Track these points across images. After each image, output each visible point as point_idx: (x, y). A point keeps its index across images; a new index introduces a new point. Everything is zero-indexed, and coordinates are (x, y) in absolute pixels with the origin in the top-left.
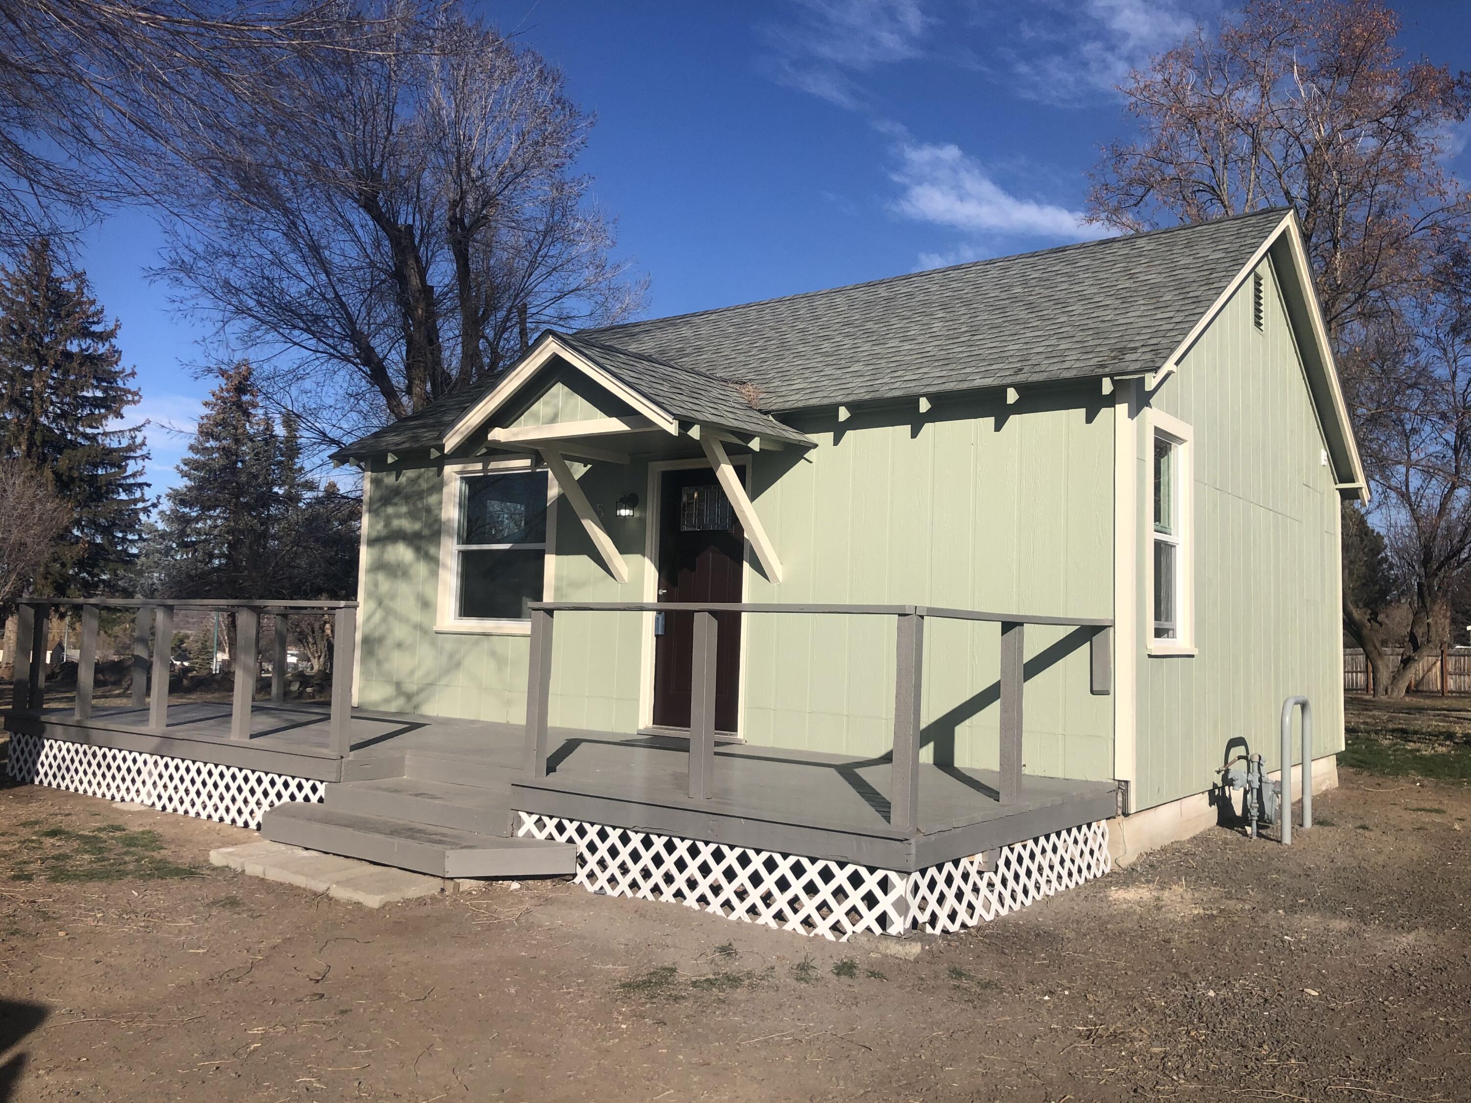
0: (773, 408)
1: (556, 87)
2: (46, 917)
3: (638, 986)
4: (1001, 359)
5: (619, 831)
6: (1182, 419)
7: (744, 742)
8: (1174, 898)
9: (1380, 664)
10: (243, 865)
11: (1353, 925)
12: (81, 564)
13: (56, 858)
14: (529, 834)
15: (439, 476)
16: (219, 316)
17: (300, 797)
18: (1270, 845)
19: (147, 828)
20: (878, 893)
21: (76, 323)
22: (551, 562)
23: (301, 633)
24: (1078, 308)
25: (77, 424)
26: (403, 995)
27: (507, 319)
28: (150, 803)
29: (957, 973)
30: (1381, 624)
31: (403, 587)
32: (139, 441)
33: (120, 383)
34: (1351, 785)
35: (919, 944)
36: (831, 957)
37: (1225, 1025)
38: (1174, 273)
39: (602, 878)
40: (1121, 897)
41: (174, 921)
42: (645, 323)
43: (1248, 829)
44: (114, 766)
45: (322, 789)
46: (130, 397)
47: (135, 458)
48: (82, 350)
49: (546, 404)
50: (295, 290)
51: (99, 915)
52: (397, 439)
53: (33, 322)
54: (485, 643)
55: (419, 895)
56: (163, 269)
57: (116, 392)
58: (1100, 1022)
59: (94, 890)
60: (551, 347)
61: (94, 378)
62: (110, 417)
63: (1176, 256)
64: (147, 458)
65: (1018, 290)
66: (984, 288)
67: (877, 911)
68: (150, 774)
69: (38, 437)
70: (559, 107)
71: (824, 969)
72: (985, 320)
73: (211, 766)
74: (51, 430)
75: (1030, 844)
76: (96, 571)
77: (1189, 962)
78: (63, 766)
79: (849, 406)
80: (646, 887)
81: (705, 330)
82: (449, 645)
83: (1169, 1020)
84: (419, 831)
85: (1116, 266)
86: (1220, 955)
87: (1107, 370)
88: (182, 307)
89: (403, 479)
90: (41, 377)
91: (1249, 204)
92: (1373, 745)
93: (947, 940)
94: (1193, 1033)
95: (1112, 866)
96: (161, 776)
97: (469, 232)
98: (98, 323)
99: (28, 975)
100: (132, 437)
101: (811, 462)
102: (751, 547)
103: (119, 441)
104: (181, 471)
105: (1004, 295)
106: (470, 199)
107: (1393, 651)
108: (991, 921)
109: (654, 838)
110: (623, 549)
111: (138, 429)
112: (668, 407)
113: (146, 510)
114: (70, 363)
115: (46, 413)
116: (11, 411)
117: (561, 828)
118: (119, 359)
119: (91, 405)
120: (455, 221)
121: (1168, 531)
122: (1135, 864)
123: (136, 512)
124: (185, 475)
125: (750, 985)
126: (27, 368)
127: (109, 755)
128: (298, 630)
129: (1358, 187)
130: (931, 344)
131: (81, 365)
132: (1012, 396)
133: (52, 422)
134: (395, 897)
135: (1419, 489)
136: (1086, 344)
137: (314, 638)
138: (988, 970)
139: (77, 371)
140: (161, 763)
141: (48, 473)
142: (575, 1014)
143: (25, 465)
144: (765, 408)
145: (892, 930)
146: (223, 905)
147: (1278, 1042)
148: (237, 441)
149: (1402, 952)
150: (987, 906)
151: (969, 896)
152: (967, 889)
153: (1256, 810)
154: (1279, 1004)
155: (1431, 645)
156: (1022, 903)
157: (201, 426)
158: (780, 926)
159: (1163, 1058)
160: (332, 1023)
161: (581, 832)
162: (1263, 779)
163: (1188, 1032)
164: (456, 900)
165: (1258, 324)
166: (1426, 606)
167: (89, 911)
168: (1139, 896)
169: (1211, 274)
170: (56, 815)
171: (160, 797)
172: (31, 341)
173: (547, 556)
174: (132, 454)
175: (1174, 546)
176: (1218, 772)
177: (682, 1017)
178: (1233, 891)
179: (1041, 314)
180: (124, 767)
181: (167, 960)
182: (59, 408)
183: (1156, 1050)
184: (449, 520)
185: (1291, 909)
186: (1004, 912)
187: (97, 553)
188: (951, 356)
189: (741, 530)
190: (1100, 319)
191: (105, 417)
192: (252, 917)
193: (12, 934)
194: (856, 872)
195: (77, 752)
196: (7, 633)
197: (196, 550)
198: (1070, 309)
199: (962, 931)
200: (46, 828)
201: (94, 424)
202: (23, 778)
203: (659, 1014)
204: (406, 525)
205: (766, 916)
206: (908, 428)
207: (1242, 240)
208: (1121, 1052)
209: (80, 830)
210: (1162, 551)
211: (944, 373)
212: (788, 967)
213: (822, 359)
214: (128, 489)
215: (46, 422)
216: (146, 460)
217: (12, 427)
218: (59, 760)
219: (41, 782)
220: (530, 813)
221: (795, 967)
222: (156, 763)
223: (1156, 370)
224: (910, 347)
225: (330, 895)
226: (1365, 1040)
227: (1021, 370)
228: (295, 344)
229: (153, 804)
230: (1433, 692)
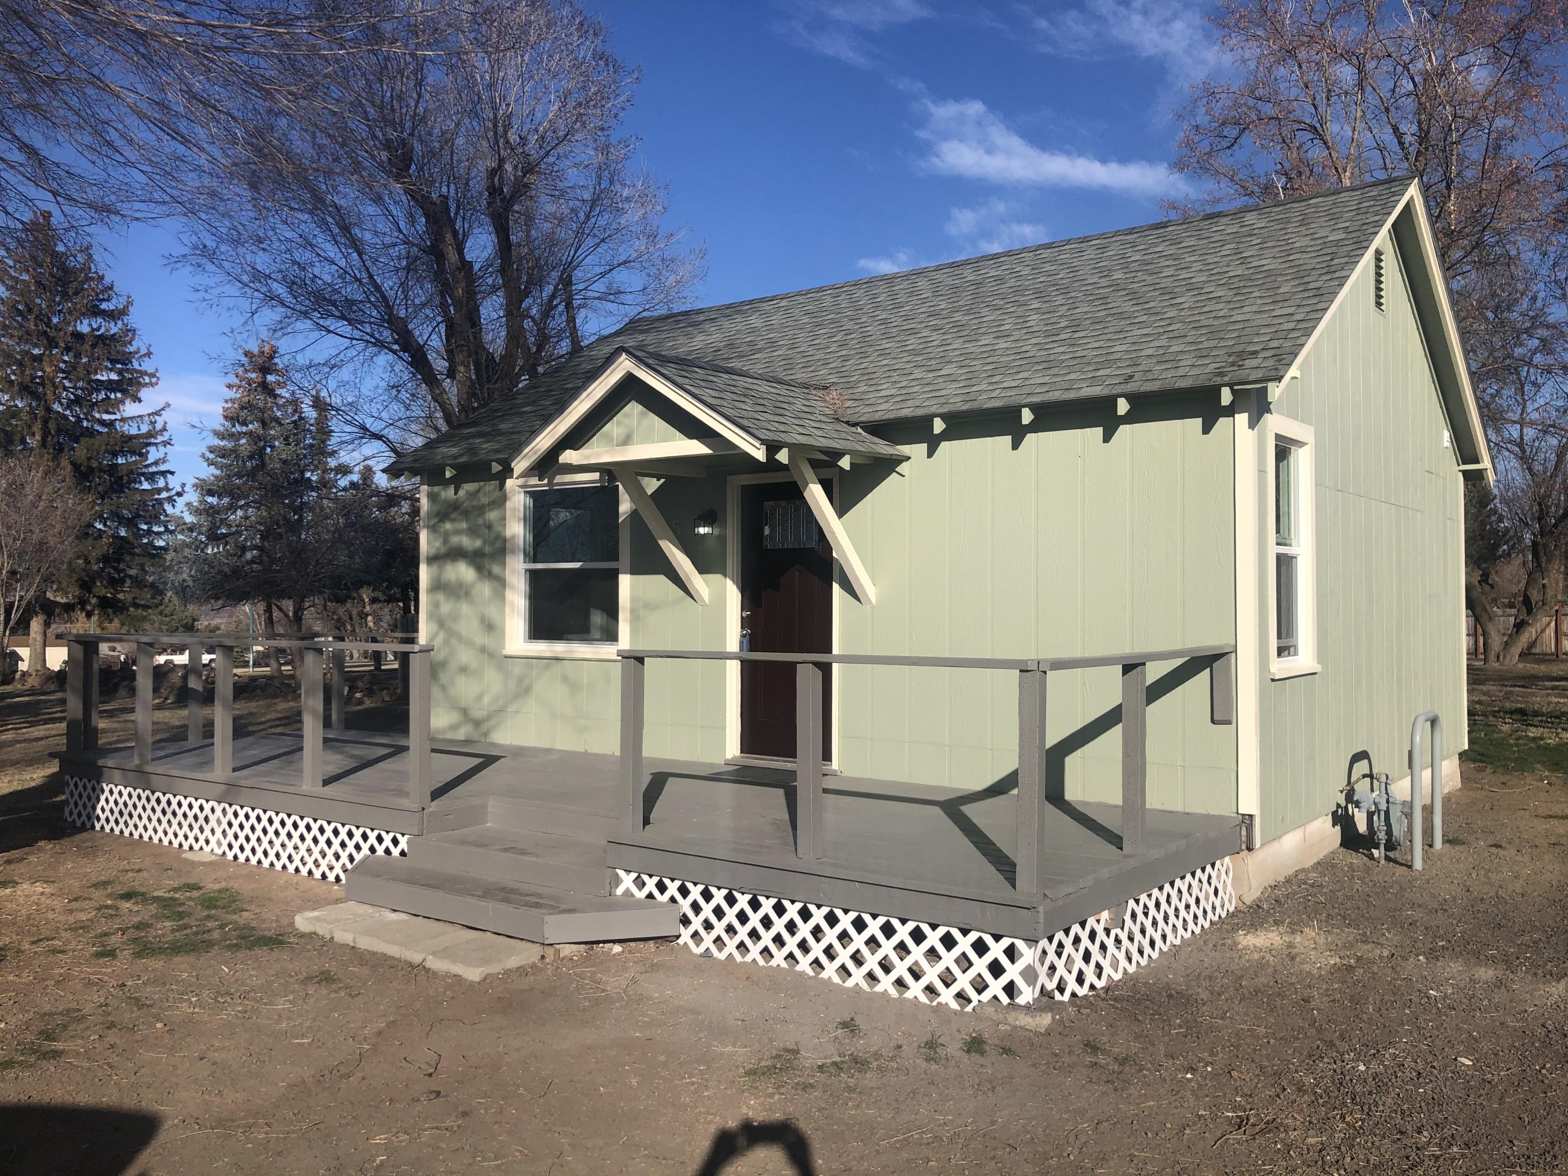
0: (862, 419)
1: (598, 41)
2: (138, 1003)
3: (764, 1074)
4: (1107, 364)
5: (724, 892)
6: (1303, 421)
7: (839, 773)
8: (1306, 943)
9: (1491, 629)
10: (331, 932)
11: (1500, 973)
12: (106, 559)
13: (138, 927)
14: (628, 893)
15: (501, 490)
16: (245, 305)
17: (380, 850)
18: (1400, 870)
19: (223, 884)
20: (1004, 961)
21: (85, 301)
22: (625, 582)
23: (339, 620)
24: (1186, 300)
25: (93, 410)
26: (521, 1090)
27: (553, 296)
28: (220, 852)
29: (1092, 1047)
30: (1492, 587)
31: (465, 608)
32: (159, 426)
33: (136, 365)
34: (1475, 785)
35: (1050, 1015)
36: (959, 1031)
37: (1381, 1108)
38: (1291, 258)
39: (708, 939)
40: (1250, 943)
41: (271, 1003)
42: (710, 310)
43: (1376, 853)
44: (180, 813)
45: (403, 842)
46: (147, 379)
47: (156, 444)
48: (93, 330)
49: (618, 423)
50: (325, 274)
51: (194, 999)
52: (455, 450)
53: (38, 301)
54: (557, 667)
55: (519, 965)
56: (184, 256)
57: (132, 374)
58: (1249, 1106)
59: (183, 967)
60: (624, 366)
61: (108, 359)
62: (127, 402)
63: (1290, 236)
64: (169, 444)
65: (1118, 275)
66: (1081, 272)
67: (1004, 980)
68: (219, 822)
69: (52, 426)
70: (602, 63)
71: (953, 1048)
72: (1086, 313)
73: (283, 815)
74: (66, 418)
75: (1155, 892)
76: (122, 566)
77: (1333, 1026)
78: (126, 812)
79: (944, 417)
80: (755, 950)
81: (776, 319)
82: (517, 669)
83: (1321, 1101)
84: (513, 891)
85: (1225, 248)
86: (1365, 1017)
87: (1226, 379)
88: (207, 296)
89: (461, 493)
90: (51, 361)
91: (1354, 144)
92: (1494, 731)
93: (1077, 1006)
94: (1348, 1119)
95: (1237, 903)
96: (230, 825)
97: (508, 203)
98: (108, 300)
99: (133, 1078)
100: (151, 422)
101: (903, 476)
102: (841, 569)
103: (138, 427)
104: (208, 460)
105: (1104, 282)
106: (508, 167)
107: (1504, 612)
108: (1120, 980)
109: (762, 899)
110: (703, 568)
111: (157, 413)
112: (755, 431)
113: (170, 500)
114: (81, 345)
115: (58, 399)
116: (22, 398)
117: (662, 887)
118: (133, 339)
119: (107, 389)
120: (494, 191)
121: (1288, 542)
122: (1260, 900)
123: (160, 502)
124: (211, 463)
125: (879, 1068)
126: (36, 351)
127: (174, 802)
128: (335, 617)
129: (1474, 120)
130: (1029, 342)
131: (94, 346)
132: (1123, 407)
133: (65, 410)
134: (495, 968)
135: (1534, 441)
136: (1200, 346)
137: (352, 625)
138: (1123, 1044)
139: (89, 354)
140: (230, 811)
141: (65, 462)
142: (703, 1110)
143: (42, 456)
144: (854, 419)
145: (1021, 1000)
146: (319, 982)
147: (1437, 1125)
148: (264, 424)
149: (1554, 1006)
150: (1115, 965)
151: (1096, 956)
152: (1095, 949)
153: (1384, 833)
154: (1433, 1078)
155: (1546, 607)
156: (1149, 956)
157: (225, 410)
158: (901, 994)
159: (1320, 1151)
160: (455, 1128)
161: (684, 891)
162: (1391, 800)
163: (1343, 1117)
164: (557, 968)
165: (1379, 304)
166: (1541, 567)
167: (182, 994)
168: (1270, 942)
169: (1332, 260)
170: (127, 871)
171: (230, 846)
172: (39, 323)
173: (620, 576)
174: (153, 440)
175: (1295, 557)
176: (1342, 792)
177: (814, 1110)
178: (1368, 933)
179: (1147, 306)
180: (190, 815)
181: (273, 1053)
182: (72, 393)
183: (1311, 1140)
184: (513, 537)
185: (1433, 954)
186: (1132, 969)
187: (121, 547)
188: (1052, 357)
189: (830, 549)
190: (1213, 314)
191: (122, 402)
192: (350, 995)
193: (108, 1028)
194: (980, 939)
195: (139, 797)
196: (32, 634)
197: (226, 544)
198: (1179, 300)
199: (1090, 994)
200: (120, 889)
201: (111, 410)
202: (83, 823)
203: (790, 1107)
204: (467, 542)
205: (886, 983)
206: (1009, 439)
207: (1364, 217)
208: (1276, 1143)
209: (156, 890)
210: (1285, 564)
211: (1046, 380)
212: (915, 1045)
213: (909, 358)
214: (151, 477)
215: (60, 409)
216: (168, 446)
217: (25, 416)
218: (121, 806)
219: (102, 827)
220: (628, 872)
221: (923, 1045)
222: (224, 810)
223: (1279, 379)
224: (1005, 345)
225: (427, 966)
226: (1526, 1120)
227: (1131, 377)
228: (329, 331)
229: (224, 853)
230: (1546, 654)
